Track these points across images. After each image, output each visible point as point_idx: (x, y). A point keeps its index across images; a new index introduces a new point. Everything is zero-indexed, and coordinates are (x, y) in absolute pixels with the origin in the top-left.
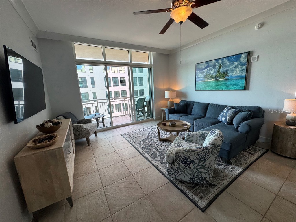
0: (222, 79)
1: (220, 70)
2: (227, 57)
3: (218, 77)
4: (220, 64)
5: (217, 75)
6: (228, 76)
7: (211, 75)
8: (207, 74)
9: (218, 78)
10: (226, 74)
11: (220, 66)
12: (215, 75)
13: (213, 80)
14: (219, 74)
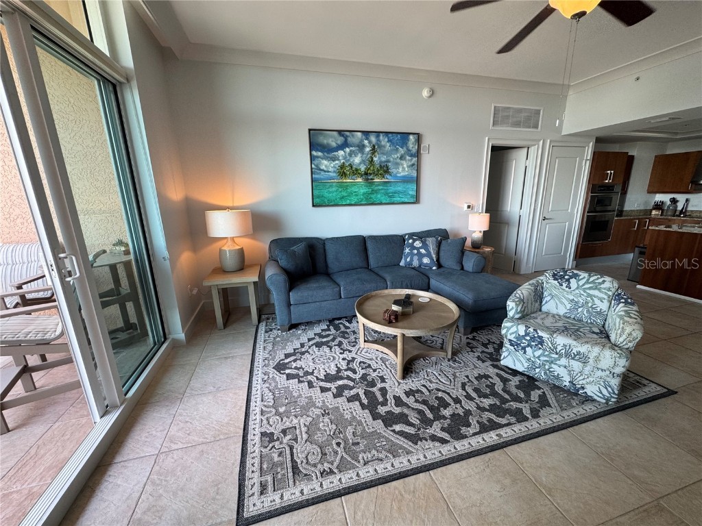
0: (379, 180)
1: (375, 159)
2: (387, 133)
3: (371, 174)
4: (374, 146)
5: (369, 169)
6: (391, 175)
7: (354, 167)
8: (344, 163)
9: (371, 177)
10: (385, 170)
11: (374, 150)
12: (363, 168)
13: (360, 180)
14: (372, 168)
